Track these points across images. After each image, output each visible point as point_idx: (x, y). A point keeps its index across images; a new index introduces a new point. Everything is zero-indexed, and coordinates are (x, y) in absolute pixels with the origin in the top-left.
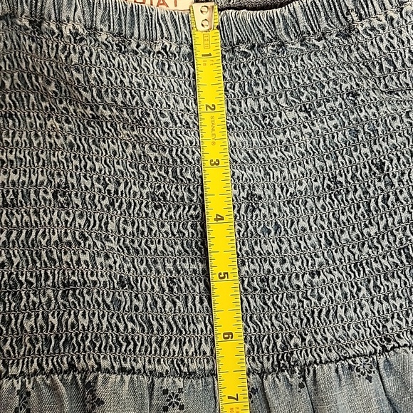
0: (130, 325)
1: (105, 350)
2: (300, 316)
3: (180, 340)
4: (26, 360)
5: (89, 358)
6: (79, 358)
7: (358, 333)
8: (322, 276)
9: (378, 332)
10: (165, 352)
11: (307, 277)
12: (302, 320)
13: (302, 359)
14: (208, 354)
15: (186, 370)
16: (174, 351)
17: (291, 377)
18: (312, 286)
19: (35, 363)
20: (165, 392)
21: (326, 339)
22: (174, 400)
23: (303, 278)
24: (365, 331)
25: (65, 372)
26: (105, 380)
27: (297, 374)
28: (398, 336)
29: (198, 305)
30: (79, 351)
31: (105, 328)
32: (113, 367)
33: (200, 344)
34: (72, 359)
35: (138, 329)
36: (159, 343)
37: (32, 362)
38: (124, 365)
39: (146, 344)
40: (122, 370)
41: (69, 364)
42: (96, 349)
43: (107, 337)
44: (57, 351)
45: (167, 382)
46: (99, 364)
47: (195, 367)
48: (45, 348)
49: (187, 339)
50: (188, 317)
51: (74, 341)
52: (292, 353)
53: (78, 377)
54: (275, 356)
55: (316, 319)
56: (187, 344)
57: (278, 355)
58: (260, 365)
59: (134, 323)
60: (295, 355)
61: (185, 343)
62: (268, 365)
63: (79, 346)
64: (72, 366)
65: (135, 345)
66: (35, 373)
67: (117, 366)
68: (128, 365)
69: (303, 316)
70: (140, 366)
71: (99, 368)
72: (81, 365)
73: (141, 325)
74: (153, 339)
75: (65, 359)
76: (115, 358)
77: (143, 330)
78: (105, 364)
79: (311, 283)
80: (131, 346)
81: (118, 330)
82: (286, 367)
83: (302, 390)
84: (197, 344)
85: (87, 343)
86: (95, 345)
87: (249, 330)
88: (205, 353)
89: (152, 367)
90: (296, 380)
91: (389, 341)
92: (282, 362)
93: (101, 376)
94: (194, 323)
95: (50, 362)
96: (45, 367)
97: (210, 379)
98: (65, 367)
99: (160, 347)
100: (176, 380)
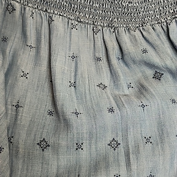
0: (65, 4)
1: (57, 8)
2: (119, 13)
3: (80, 12)
4: (34, 3)
5: (52, 10)
6: (49, 8)
7: (135, 20)
8: (132, 4)
9: (142, 21)
10: (74, 14)
11: (127, 3)
12: (119, 15)
13: (115, 26)
14: (87, 18)
15: (79, 20)
16: (77, 14)
17: (111, 29)
18: (128, 7)
19: (36, 6)
20: (72, 24)
21: (124, 21)
22: (75, 27)
23: (126, 3)
24: (138, 20)
25: (44, 11)
26: (55, 17)
27: (113, 29)
28: (148, 22)
29: (88, 4)
30: (49, 7)
31: (57, 2)
32: (57, 13)
33: (86, 14)
34: (47, 8)
35: (67, 5)
36: (73, 11)
37: (36, 5)
38: (61, 14)
39: (69, 10)
40: (60, 15)
41: (46, 9)
42: (54, 8)
43: (58, 5)
44: (43, 4)
45: (73, 22)
46: (54, 12)
47: (83, 20)
48: (40, 2)
49: (82, 12)
50: (84, 6)
51: (48, 4)
52: (113, 23)
53: (47, 14)
54: (108, 23)
55: (124, 15)
56: (82, 13)
57: (109, 23)
58: (103, 24)
59: (67, 3)
60: (114, 24)
61: (81, 13)
62: (105, 25)
63: (50, 5)
64: (46, 11)
65: (65, 10)
66: (36, 8)
67: (59, 14)
68: (62, 14)
69: (120, 14)
70: (65, 15)
71: (54, 13)
72: (49, 11)
73: (68, 4)
74: (72, 9)
75: (45, 8)
76: (59, 11)
77: (69, 6)
78: (56, 12)
79: (128, 6)
80: (64, 10)
81: (61, 4)
82: (110, 27)
83: (113, 33)
84: (85, 14)
85: (52, 5)
86: (54, 7)
87: (102, 14)
88: (86, 17)
89: (69, 17)
90: (112, 30)
91: (144, 23)
92: (110, 25)
93: (54, 15)
94: (85, 8)
95: (40, 7)
96: (39, 8)
97: (86, 25)
98: (44, 10)
99: (73, 12)
100: (76, 22)
